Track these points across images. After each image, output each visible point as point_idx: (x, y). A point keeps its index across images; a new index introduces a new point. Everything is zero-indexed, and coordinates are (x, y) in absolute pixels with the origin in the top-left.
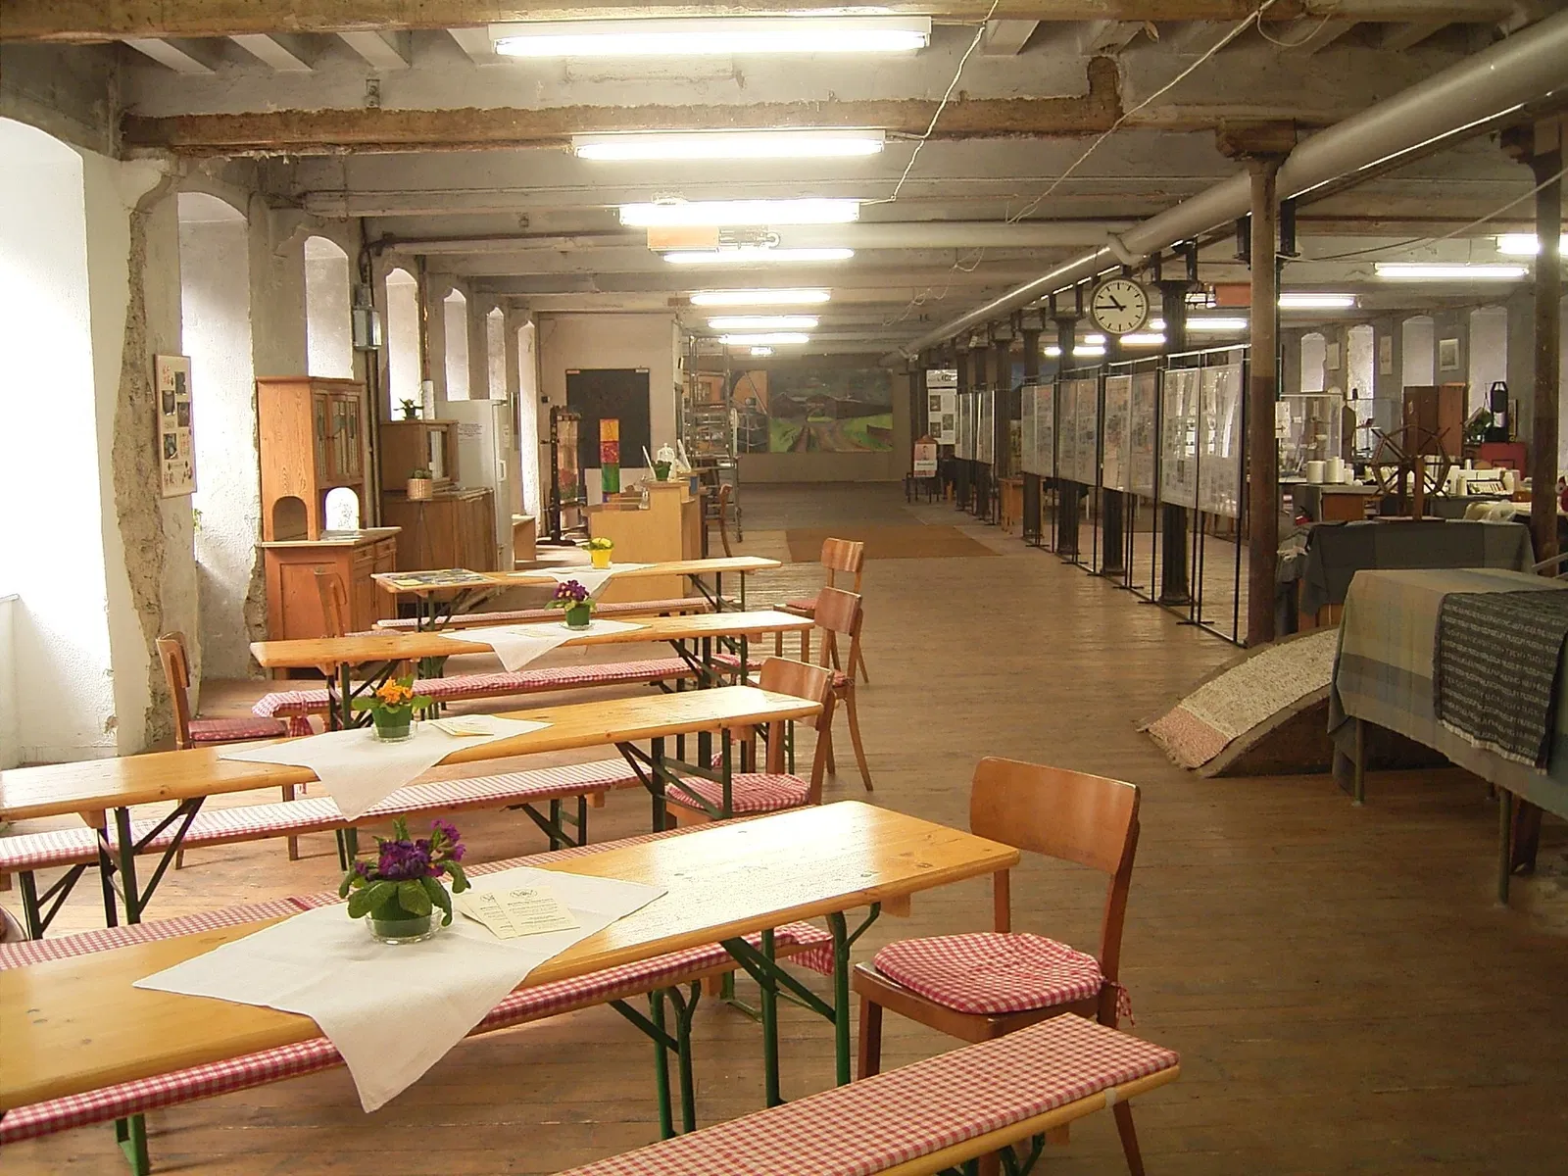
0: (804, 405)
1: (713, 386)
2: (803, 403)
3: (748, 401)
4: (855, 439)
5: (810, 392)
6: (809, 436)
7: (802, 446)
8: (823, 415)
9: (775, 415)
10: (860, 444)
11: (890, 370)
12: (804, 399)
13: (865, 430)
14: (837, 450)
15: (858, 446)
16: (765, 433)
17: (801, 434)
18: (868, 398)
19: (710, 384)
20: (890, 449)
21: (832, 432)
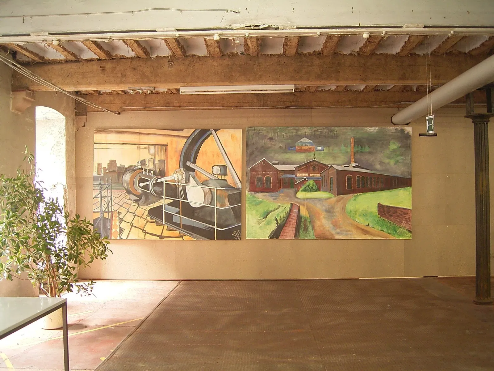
0: (293, 176)
1: (169, 148)
2: (292, 172)
3: (217, 170)
4: (362, 221)
5: (301, 158)
6: (299, 218)
7: (290, 231)
8: (319, 190)
9: (254, 189)
10: (367, 229)
11: (409, 129)
12: (292, 168)
13: (375, 210)
14: (337, 237)
15: (366, 232)
16: (238, 214)
17: (289, 215)
18: (378, 167)
19: (166, 146)
20: (408, 236)
21: (330, 211)
